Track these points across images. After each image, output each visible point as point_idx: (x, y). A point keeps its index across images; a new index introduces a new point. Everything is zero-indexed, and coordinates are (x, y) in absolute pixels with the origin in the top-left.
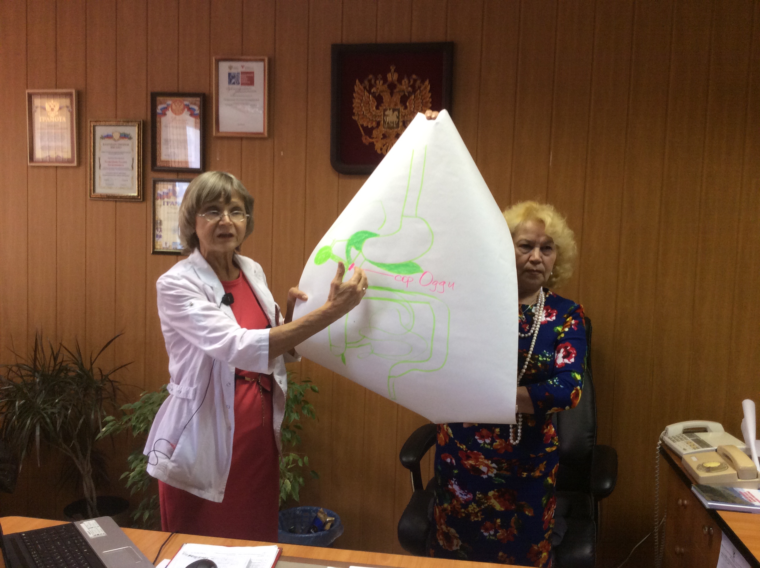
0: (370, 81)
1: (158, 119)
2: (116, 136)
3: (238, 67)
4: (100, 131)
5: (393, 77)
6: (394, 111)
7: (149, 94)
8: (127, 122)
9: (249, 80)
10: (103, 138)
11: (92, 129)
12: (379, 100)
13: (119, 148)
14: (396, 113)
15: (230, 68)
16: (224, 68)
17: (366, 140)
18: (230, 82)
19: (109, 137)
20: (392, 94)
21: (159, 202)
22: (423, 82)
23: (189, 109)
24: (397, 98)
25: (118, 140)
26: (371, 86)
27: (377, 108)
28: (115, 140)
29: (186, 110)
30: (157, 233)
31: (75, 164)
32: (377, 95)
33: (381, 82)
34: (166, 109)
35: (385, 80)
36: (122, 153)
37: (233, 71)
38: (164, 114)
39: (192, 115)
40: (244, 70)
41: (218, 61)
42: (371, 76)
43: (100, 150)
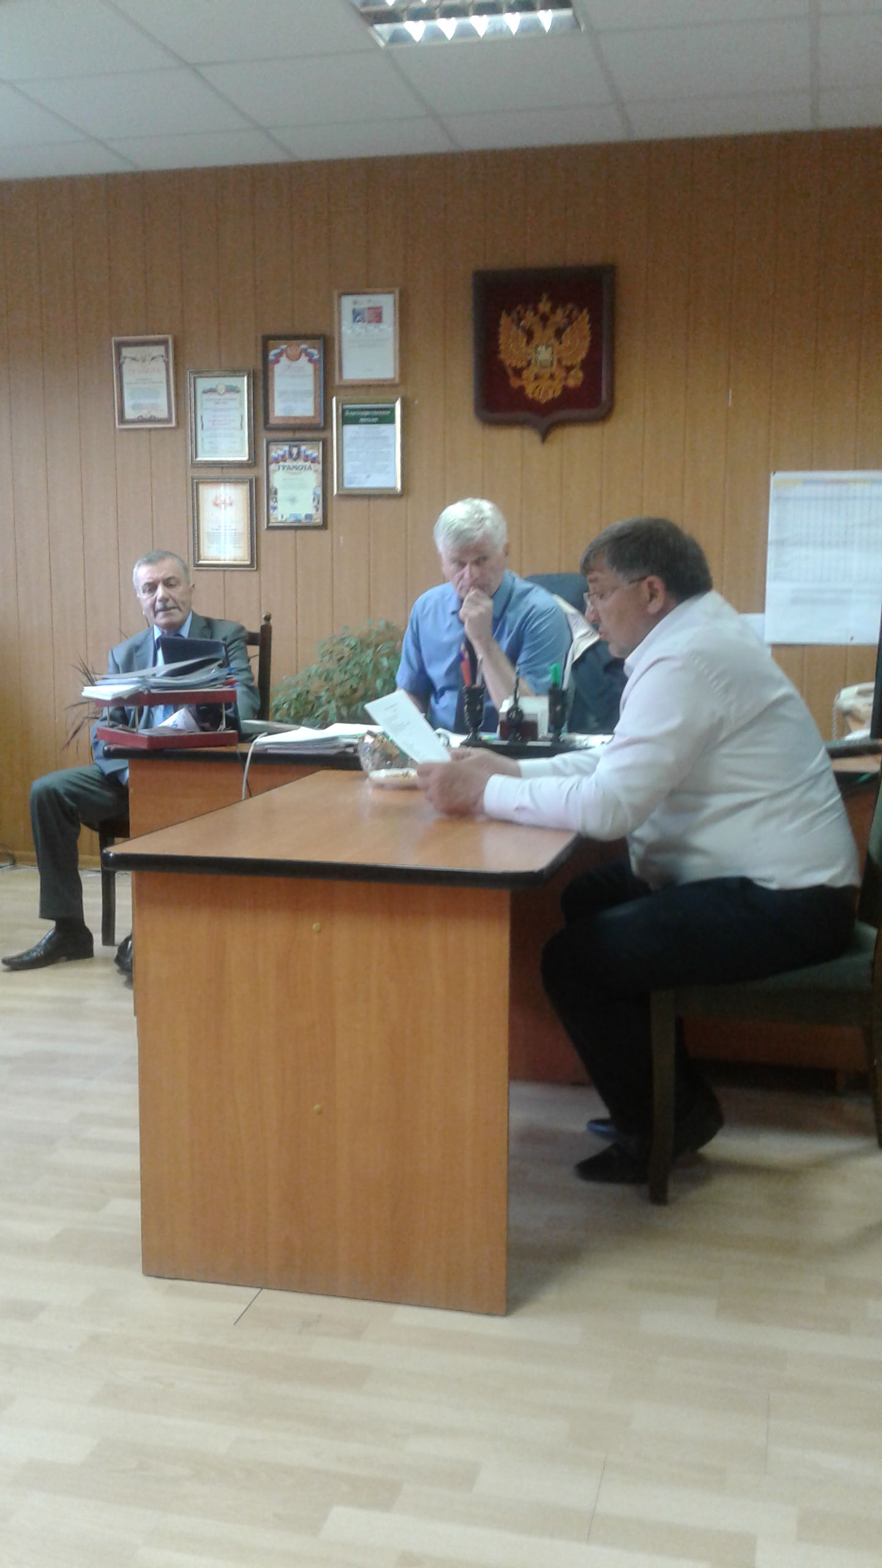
0: (519, 313)
1: (270, 367)
2: (221, 389)
3: (364, 302)
4: (203, 383)
5: (544, 306)
6: (547, 347)
7: (260, 339)
8: (235, 372)
9: (377, 316)
10: (205, 392)
11: (192, 381)
12: (530, 335)
13: (224, 403)
14: (550, 349)
15: (355, 303)
16: (348, 304)
17: (515, 383)
18: (354, 320)
19: (212, 391)
20: (544, 327)
21: (273, 467)
22: (581, 311)
23: (307, 354)
24: (550, 332)
25: (224, 393)
26: (520, 320)
27: (528, 342)
28: (219, 394)
29: (303, 355)
30: (272, 503)
31: (173, 424)
32: (527, 328)
33: (532, 314)
34: (280, 355)
35: (536, 312)
36: (229, 409)
37: (357, 307)
38: (277, 361)
39: (310, 361)
40: (371, 305)
41: (340, 297)
42: (519, 308)
43: (202, 406)
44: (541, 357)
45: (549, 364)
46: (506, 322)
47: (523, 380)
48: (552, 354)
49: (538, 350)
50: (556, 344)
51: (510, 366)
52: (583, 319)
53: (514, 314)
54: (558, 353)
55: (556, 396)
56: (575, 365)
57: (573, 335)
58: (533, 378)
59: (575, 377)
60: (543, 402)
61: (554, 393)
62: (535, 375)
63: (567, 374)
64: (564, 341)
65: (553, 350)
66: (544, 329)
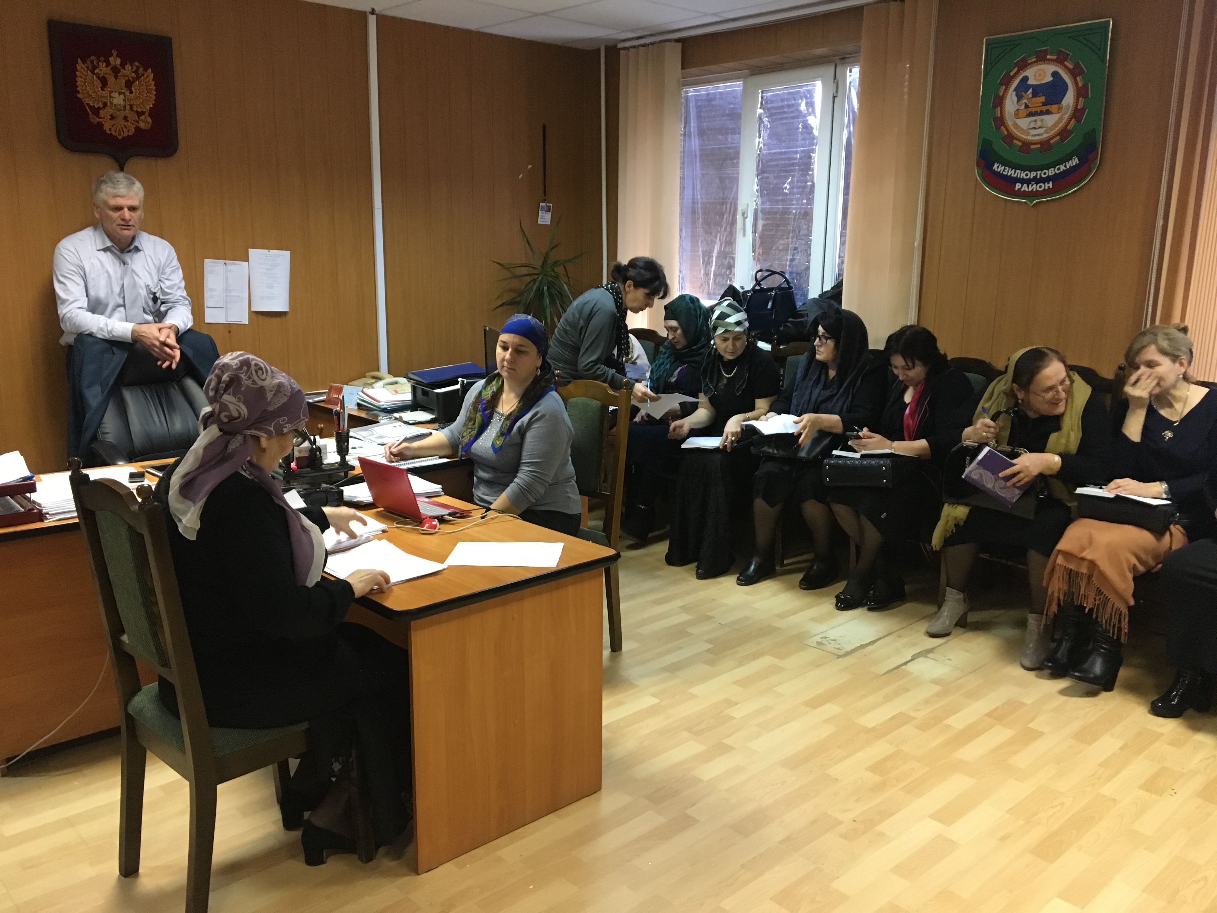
44: (115, 101)
45: (122, 108)
46: (82, 68)
47: (101, 118)
48: (124, 100)
49: (112, 95)
50: (127, 93)
51: (88, 104)
52: (148, 76)
53: (88, 62)
54: (130, 100)
55: (130, 134)
56: (145, 112)
57: (141, 88)
58: (110, 117)
59: (145, 122)
60: (120, 138)
61: (128, 131)
62: (111, 115)
63: (139, 118)
64: (134, 91)
65: (125, 97)
66: (116, 79)
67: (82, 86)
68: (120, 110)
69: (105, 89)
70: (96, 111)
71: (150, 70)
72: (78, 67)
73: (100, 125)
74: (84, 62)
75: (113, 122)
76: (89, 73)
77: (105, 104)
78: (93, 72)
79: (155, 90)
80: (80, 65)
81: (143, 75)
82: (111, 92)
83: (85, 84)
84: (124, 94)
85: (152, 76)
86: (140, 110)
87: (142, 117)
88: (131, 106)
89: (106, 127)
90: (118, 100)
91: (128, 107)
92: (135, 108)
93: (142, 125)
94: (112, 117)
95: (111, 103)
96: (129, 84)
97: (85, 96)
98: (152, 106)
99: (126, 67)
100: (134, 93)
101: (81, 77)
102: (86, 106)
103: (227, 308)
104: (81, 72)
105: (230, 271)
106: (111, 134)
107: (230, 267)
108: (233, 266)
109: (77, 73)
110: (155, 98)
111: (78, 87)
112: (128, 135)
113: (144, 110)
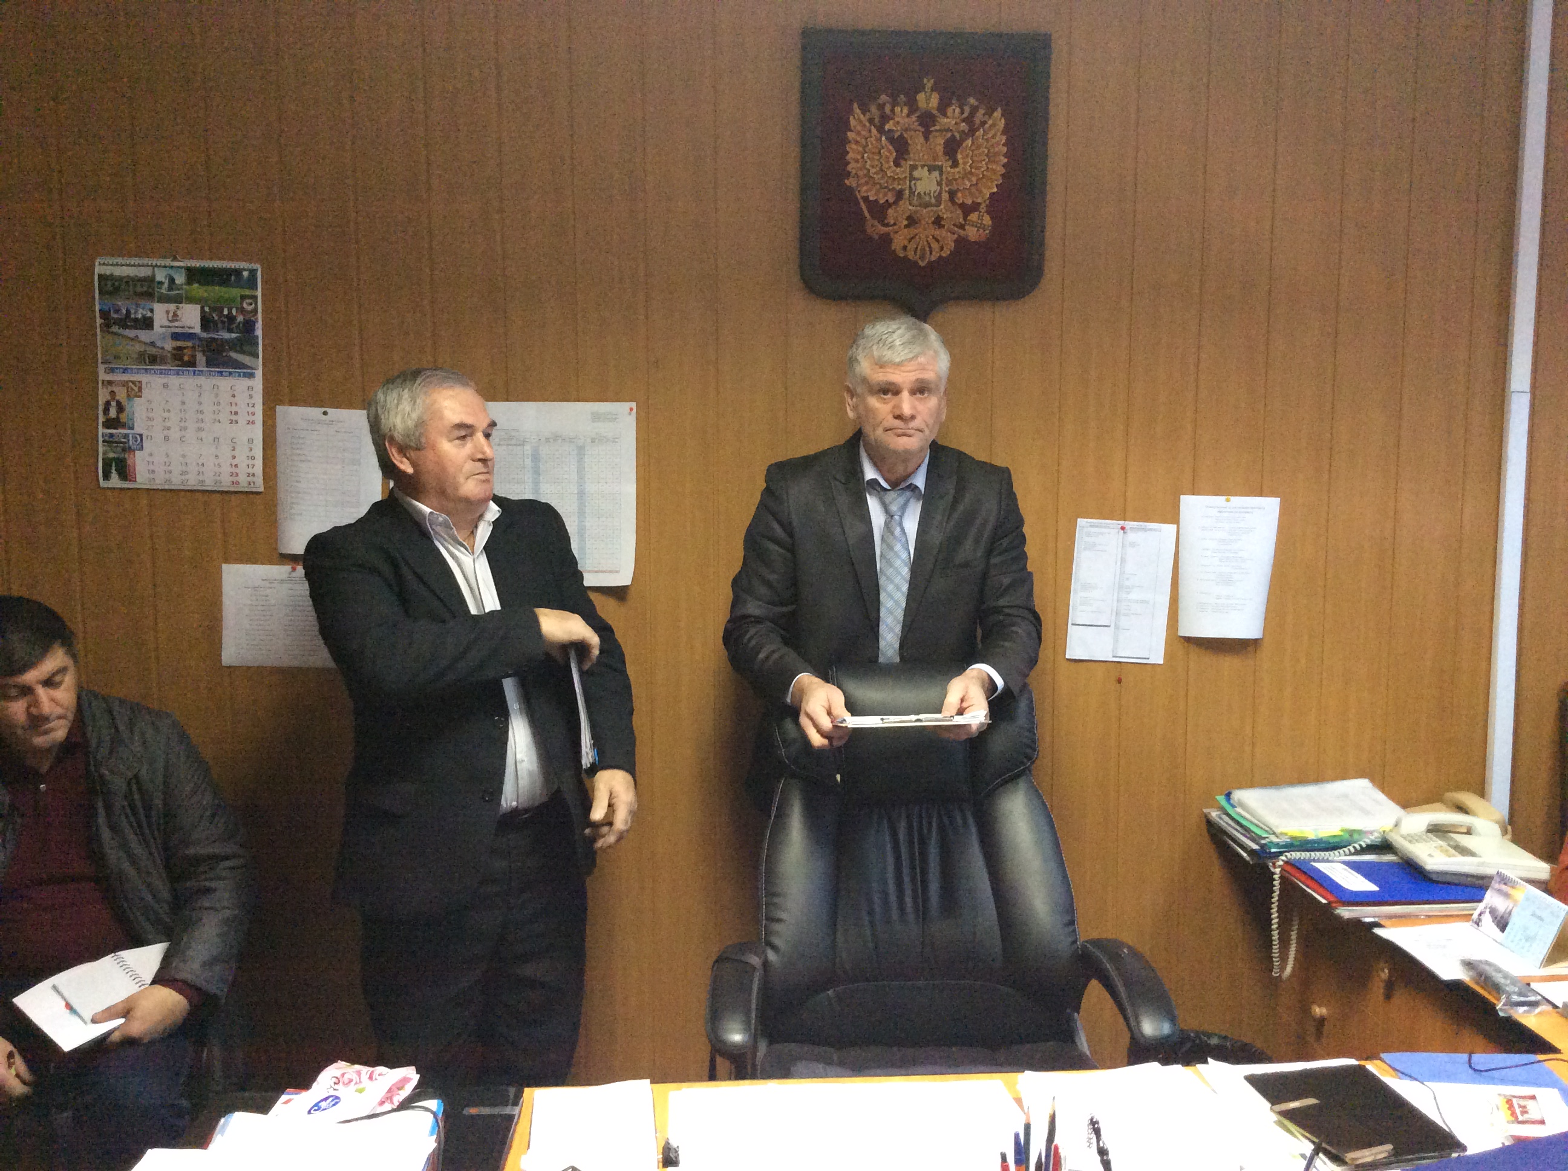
6: (931, 170)
17: (873, 229)
20: (927, 135)
24: (937, 143)
32: (896, 136)
35: (912, 108)
44: (920, 187)
45: (933, 201)
46: (860, 121)
47: (887, 225)
48: (939, 184)
49: (916, 174)
50: (947, 165)
51: (866, 199)
52: (994, 125)
53: (874, 109)
54: (949, 182)
55: (944, 255)
56: (979, 204)
57: (976, 152)
58: (906, 222)
59: (980, 227)
60: (922, 264)
61: (942, 248)
62: (909, 218)
63: (965, 219)
64: (961, 161)
65: (941, 174)
66: (927, 139)
67: (857, 161)
68: (927, 205)
69: (903, 163)
70: (879, 211)
71: (998, 114)
72: (853, 122)
73: (886, 239)
74: (864, 110)
75: (913, 231)
76: (874, 130)
77: (899, 194)
78: (881, 130)
79: (1005, 156)
80: (858, 119)
81: (983, 123)
82: (914, 168)
83: (863, 157)
84: (940, 169)
85: (1002, 123)
86: (969, 202)
87: (974, 217)
88: (952, 194)
89: (898, 242)
90: (927, 183)
91: (945, 196)
92: (960, 198)
93: (972, 233)
94: (912, 221)
95: (912, 193)
96: (952, 148)
97: (862, 181)
98: (995, 190)
99: (950, 111)
100: (961, 166)
101: (857, 142)
102: (862, 203)
103: (1117, 627)
104: (858, 133)
105: (1133, 545)
106: (906, 257)
107: (1131, 536)
108: (1140, 534)
109: (849, 134)
110: (1003, 171)
111: (849, 163)
112: (940, 257)
113: (979, 200)
